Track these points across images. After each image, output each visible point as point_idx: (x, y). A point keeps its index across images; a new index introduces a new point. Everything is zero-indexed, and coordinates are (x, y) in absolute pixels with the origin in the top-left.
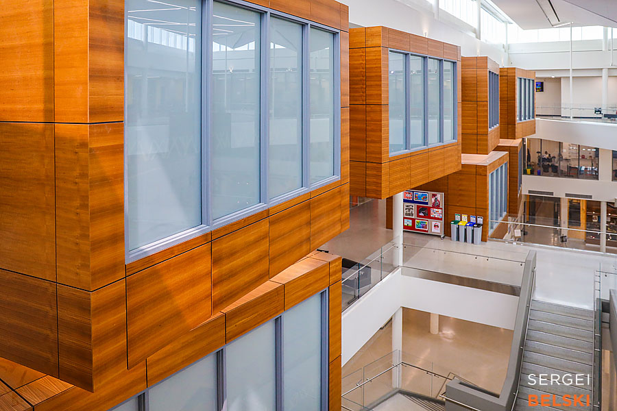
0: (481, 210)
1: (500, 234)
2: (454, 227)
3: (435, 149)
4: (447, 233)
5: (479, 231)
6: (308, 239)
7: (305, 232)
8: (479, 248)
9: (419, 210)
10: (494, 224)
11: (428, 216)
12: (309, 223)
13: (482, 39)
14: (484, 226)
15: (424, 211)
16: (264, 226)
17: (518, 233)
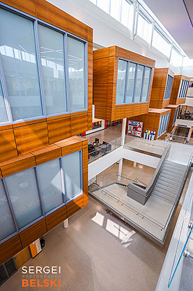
0: (156, 129)
1: (163, 138)
2: (145, 134)
3: (137, 104)
4: (142, 136)
5: (153, 136)
6: (70, 132)
7: (68, 129)
8: (152, 142)
9: (134, 128)
10: (160, 134)
11: (136, 130)
12: (70, 126)
13: (171, 63)
14: (156, 135)
15: (136, 128)
16: (45, 125)
17: (171, 139)
